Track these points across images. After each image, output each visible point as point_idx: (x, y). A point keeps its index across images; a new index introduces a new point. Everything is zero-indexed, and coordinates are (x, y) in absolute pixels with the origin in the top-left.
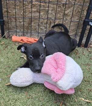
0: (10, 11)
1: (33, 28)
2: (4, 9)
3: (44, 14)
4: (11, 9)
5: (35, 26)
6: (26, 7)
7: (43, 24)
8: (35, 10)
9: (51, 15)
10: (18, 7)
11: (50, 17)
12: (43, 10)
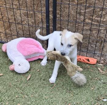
0: (63, 27)
1: (84, 45)
2: (58, 25)
3: (96, 32)
4: (64, 25)
5: (86, 44)
6: (79, 25)
7: (94, 42)
8: (88, 28)
9: (103, 35)
10: (72, 24)
11: (102, 36)
12: (96, 29)
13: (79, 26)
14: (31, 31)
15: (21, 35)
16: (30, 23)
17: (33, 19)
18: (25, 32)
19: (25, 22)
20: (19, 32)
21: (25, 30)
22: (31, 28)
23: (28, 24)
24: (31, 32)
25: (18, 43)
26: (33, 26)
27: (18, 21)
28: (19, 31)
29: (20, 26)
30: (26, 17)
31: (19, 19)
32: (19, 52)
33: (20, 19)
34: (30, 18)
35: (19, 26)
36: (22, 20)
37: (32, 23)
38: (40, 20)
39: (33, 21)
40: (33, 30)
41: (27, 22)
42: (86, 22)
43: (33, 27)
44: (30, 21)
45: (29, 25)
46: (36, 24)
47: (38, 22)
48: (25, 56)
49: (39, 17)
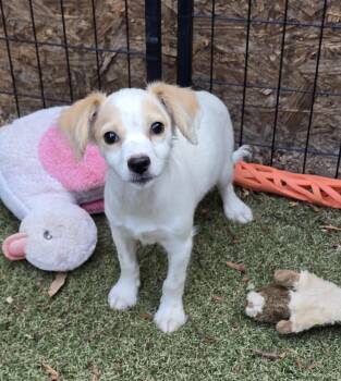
0: (221, 48)
2: (199, 37)
4: (227, 37)
5: (331, 117)
6: (298, 33)
10: (261, 33)
13: (294, 37)
14: (75, 69)
15: (29, 89)
16: (71, 33)
17: (82, 16)
18: (47, 74)
19: (49, 32)
20: (22, 77)
21: (50, 66)
22: (76, 56)
23: (59, 41)
24: (76, 73)
25: (46, 135)
26: (81, 47)
27: (15, 28)
28: (20, 72)
29: (26, 50)
30: (53, 9)
31: (20, 20)
32: (48, 177)
33: (28, 18)
34: (70, 14)
35: (22, 48)
36: (37, 22)
37: (77, 34)
38: (118, 20)
39: (84, 24)
40: (84, 64)
41: (55, 31)
42: (329, 20)
43: (81, 53)
44: (72, 24)
45: (65, 45)
46: (100, 38)
47: (105, 27)
48: (73, 192)
49: (110, 7)
